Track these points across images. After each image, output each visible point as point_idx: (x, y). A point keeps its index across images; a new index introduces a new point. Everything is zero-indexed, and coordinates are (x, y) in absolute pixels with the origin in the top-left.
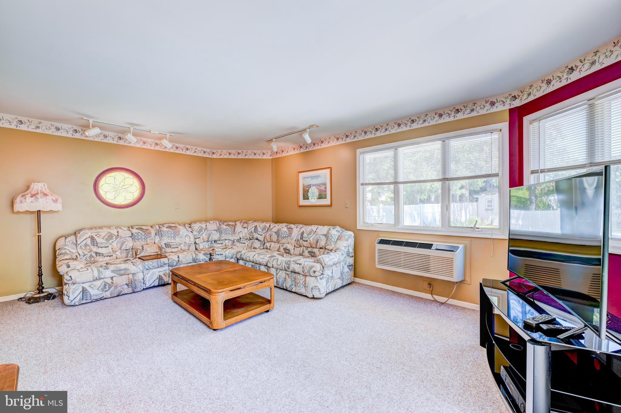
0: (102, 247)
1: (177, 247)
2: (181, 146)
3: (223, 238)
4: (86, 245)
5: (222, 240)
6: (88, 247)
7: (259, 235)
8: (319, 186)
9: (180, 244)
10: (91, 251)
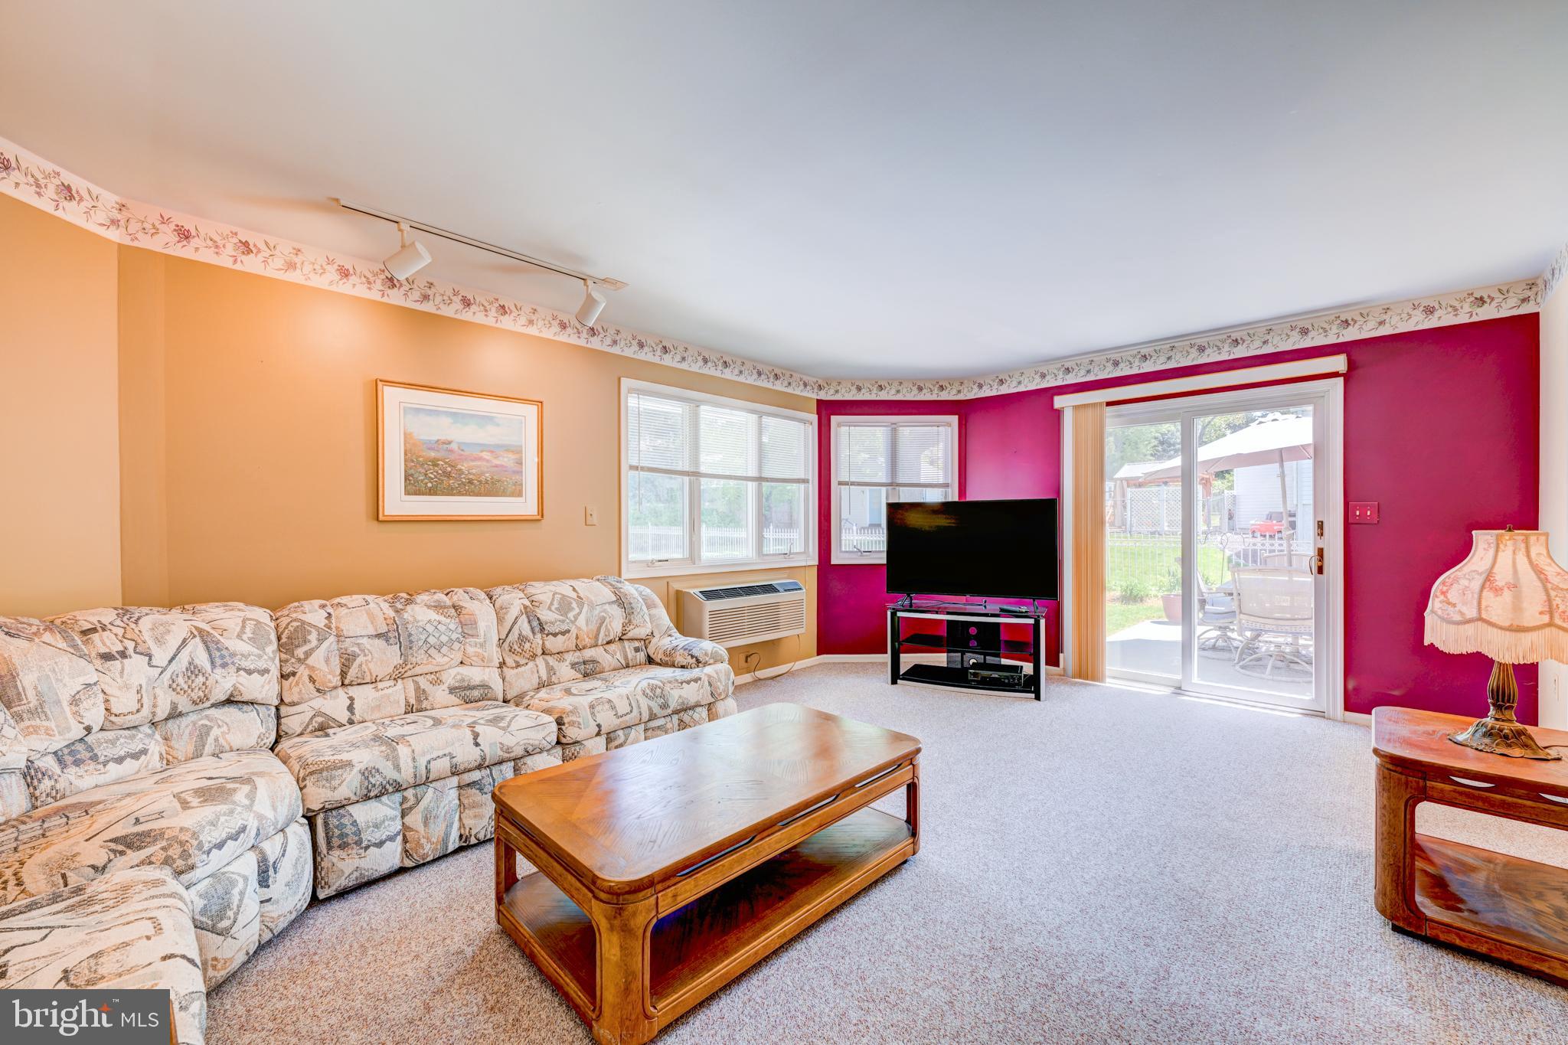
8: (492, 452)
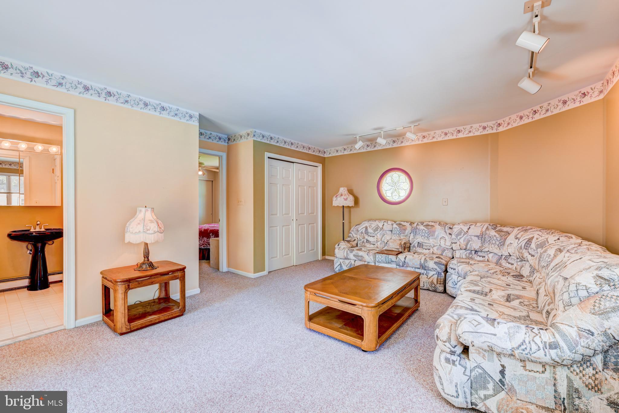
0: (371, 236)
1: (429, 249)
2: (451, 130)
3: (487, 250)
4: (362, 233)
5: (484, 252)
6: (363, 235)
7: (529, 254)
9: (434, 246)
10: (364, 238)
